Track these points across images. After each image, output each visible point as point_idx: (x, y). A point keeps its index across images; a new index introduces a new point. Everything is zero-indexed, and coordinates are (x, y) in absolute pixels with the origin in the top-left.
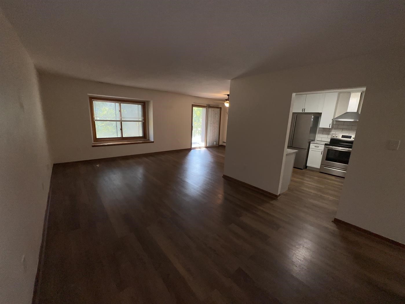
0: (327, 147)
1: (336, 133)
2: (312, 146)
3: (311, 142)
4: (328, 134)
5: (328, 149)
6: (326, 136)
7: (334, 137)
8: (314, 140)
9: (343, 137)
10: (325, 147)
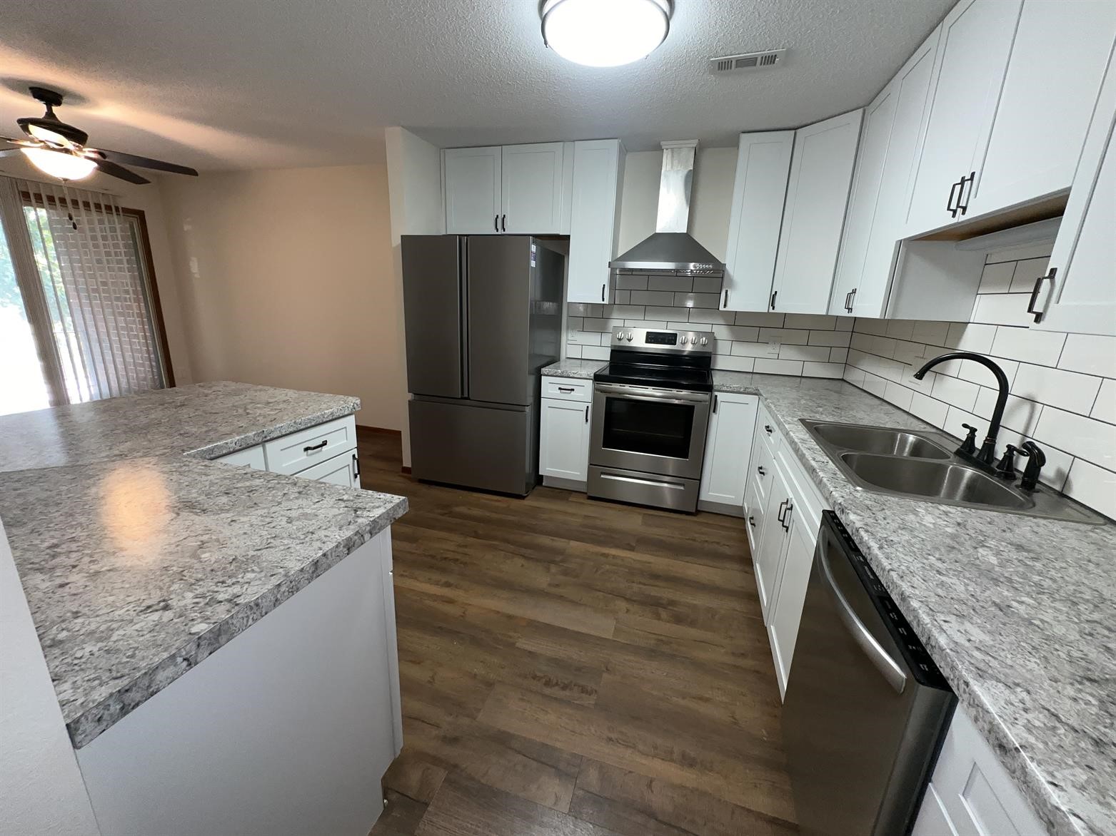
0: (603, 391)
1: (628, 323)
2: (549, 386)
3: (544, 370)
4: (602, 330)
5: (607, 398)
6: (593, 339)
7: (620, 339)
8: (554, 360)
9: (652, 338)
10: (595, 389)
